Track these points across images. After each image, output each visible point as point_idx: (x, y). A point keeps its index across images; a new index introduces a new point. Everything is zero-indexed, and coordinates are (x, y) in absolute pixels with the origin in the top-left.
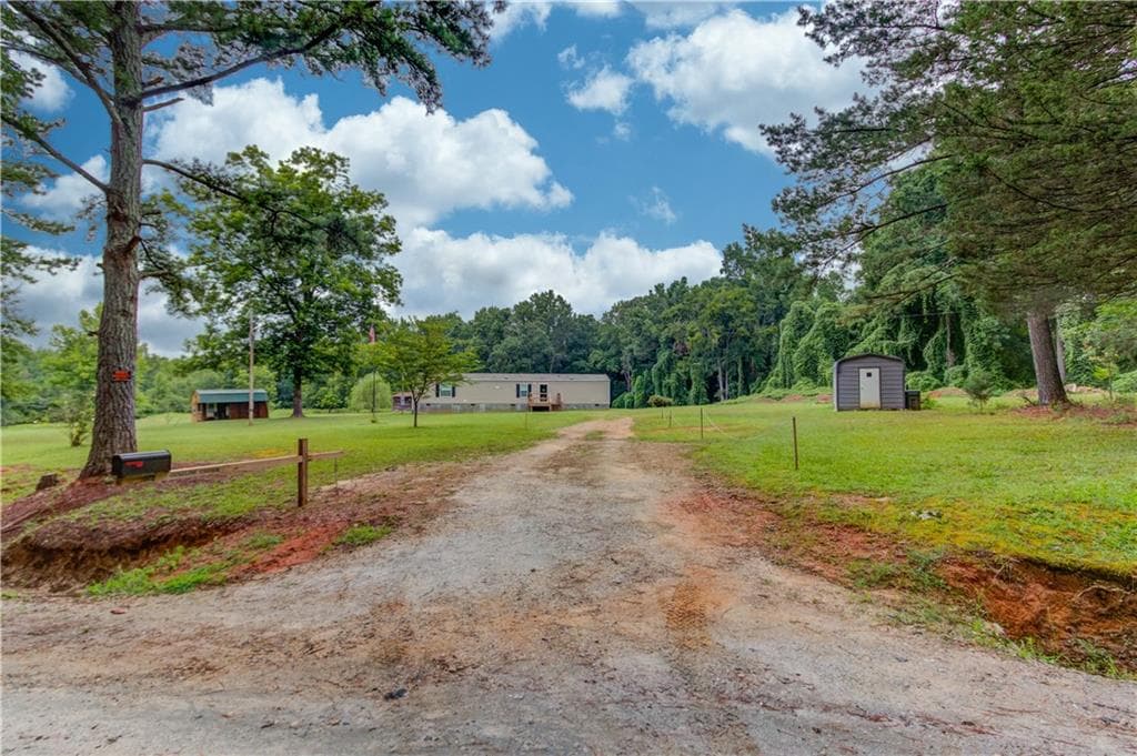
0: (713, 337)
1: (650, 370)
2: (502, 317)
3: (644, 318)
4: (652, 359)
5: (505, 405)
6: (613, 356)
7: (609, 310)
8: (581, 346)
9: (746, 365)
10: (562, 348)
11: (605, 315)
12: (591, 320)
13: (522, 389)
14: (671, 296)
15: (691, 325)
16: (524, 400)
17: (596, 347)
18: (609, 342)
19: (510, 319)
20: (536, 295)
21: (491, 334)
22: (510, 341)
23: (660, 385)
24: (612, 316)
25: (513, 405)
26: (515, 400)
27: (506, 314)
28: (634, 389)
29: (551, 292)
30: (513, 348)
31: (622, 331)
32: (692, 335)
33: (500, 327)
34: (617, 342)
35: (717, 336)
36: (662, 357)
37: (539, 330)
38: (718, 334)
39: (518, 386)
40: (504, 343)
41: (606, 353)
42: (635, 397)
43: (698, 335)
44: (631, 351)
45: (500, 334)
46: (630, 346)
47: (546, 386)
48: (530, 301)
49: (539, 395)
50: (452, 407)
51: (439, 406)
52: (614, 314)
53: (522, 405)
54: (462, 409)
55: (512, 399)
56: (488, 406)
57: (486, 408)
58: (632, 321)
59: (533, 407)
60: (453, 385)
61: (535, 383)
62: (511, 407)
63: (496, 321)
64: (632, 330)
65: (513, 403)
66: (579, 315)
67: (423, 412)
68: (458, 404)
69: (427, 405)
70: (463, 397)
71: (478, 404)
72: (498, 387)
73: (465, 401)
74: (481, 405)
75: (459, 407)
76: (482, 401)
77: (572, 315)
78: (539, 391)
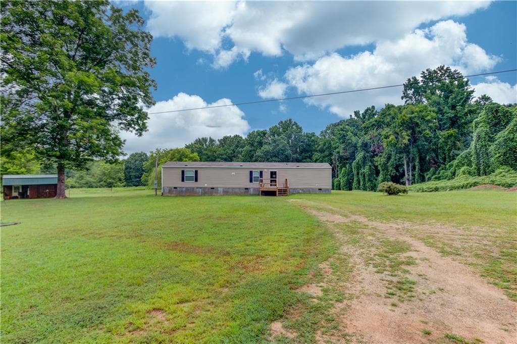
0: (404, 139)
1: (351, 164)
2: (262, 135)
3: (347, 131)
4: (353, 157)
5: (240, 189)
6: (326, 156)
7: (324, 129)
8: (307, 151)
9: (422, 160)
10: (296, 152)
11: (322, 132)
12: (314, 136)
13: (254, 175)
14: (364, 118)
15: (385, 131)
16: (255, 185)
17: (316, 151)
18: (325, 147)
19: (267, 136)
20: (282, 122)
21: (256, 144)
22: (266, 148)
23: (358, 174)
24: (326, 132)
27: (264, 133)
28: (340, 176)
29: (290, 120)
30: (267, 152)
31: (333, 140)
32: (387, 137)
33: (261, 140)
34: (329, 147)
35: (407, 138)
36: (359, 156)
37: (283, 141)
38: (408, 136)
40: (262, 148)
41: (322, 155)
42: (341, 181)
43: (392, 137)
44: (338, 152)
45: (261, 144)
46: (337, 150)
47: (275, 172)
48: (278, 126)
49: (269, 181)
50: (195, 190)
51: (184, 189)
52: (328, 131)
53: (254, 189)
54: (203, 192)
55: (245, 183)
56: (225, 190)
57: (224, 192)
58: (339, 134)
59: (262, 192)
60: (196, 172)
61: (266, 170)
62: (245, 191)
63: (259, 137)
64: (340, 139)
65: (246, 187)
66: (307, 133)
67: (171, 194)
68: (200, 188)
69: (175, 188)
70: (205, 182)
71: (217, 188)
72: (234, 173)
73: (206, 185)
74: (219, 189)
75: (200, 190)
76: (220, 185)
77: (303, 133)
78: (269, 177)
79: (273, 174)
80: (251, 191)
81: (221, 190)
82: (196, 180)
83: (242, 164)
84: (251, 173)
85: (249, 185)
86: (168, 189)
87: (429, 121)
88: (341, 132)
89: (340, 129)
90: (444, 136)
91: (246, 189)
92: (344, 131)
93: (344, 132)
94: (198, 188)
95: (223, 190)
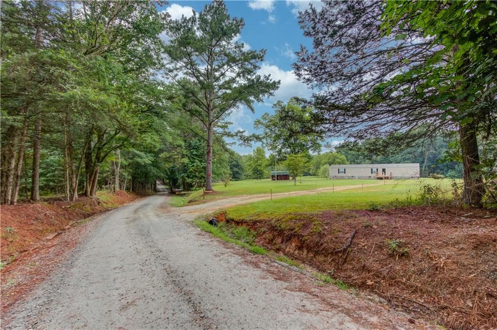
5: (366, 177)
13: (373, 170)
16: (374, 175)
25: (370, 177)
26: (370, 175)
39: (372, 169)
49: (382, 173)
50: (344, 177)
51: (339, 177)
53: (374, 177)
56: (359, 177)
59: (378, 178)
60: (345, 169)
61: (379, 168)
67: (334, 178)
69: (335, 176)
70: (349, 173)
72: (363, 170)
73: (350, 175)
74: (356, 177)
75: (347, 177)
76: (356, 175)
78: (382, 171)
79: (384, 170)
80: (372, 178)
82: (345, 173)
83: (367, 165)
85: (371, 175)
86: (332, 177)
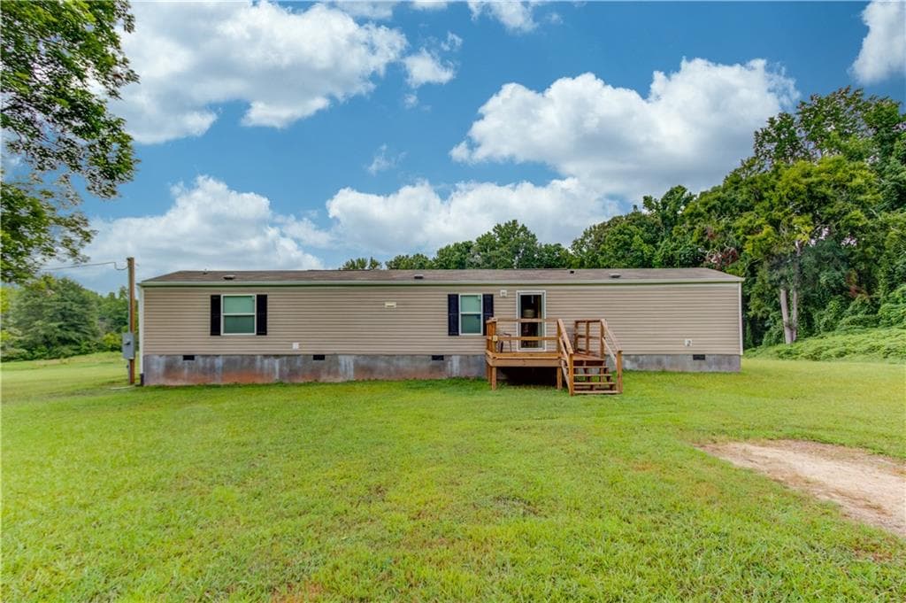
2: (464, 249)
5: (415, 359)
7: (580, 236)
11: (576, 242)
12: (559, 250)
14: (665, 208)
16: (470, 343)
19: (472, 252)
20: (499, 226)
25: (439, 359)
27: (468, 246)
29: (515, 222)
32: (749, 231)
33: (461, 259)
43: (767, 229)
45: (462, 266)
47: (538, 298)
48: (493, 233)
49: (518, 326)
50: (258, 363)
51: (219, 362)
52: (586, 240)
53: (465, 359)
54: (286, 369)
55: (435, 339)
56: (363, 362)
57: (360, 369)
58: (616, 240)
59: (501, 370)
60: (262, 302)
61: (504, 291)
62: (433, 367)
63: (458, 253)
64: (616, 251)
65: (438, 351)
66: (546, 245)
67: (175, 378)
68: (277, 356)
69: (187, 357)
70: (291, 335)
71: (336, 355)
72: (394, 304)
73: (296, 346)
74: (342, 359)
75: (277, 363)
76: (345, 347)
77: (538, 246)
78: (517, 315)
79: (531, 304)
80: (455, 366)
81: (347, 362)
82: (262, 329)
83: (421, 273)
84: (453, 302)
85: (446, 345)
86: (162, 360)
87: (860, 190)
88: (620, 237)
89: (616, 232)
90: (899, 224)
91: (435, 358)
92: (625, 234)
93: (627, 237)
94: (266, 356)
95: (356, 364)
